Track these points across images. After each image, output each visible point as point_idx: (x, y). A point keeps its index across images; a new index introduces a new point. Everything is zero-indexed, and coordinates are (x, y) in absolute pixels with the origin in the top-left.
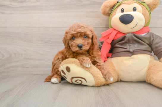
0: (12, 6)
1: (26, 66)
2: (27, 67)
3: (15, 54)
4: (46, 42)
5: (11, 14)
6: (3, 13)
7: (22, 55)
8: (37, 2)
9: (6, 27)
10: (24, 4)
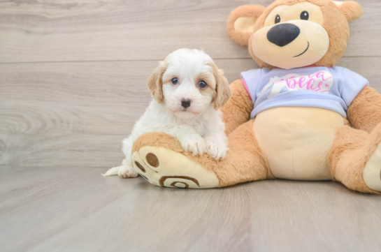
0: (48, 17)
1: (76, 149)
2: (80, 151)
3: (54, 121)
4: (120, 95)
5: (45, 33)
6: (28, 32)
7: (68, 123)
8: (102, 5)
9: (35, 62)
10: (74, 12)
